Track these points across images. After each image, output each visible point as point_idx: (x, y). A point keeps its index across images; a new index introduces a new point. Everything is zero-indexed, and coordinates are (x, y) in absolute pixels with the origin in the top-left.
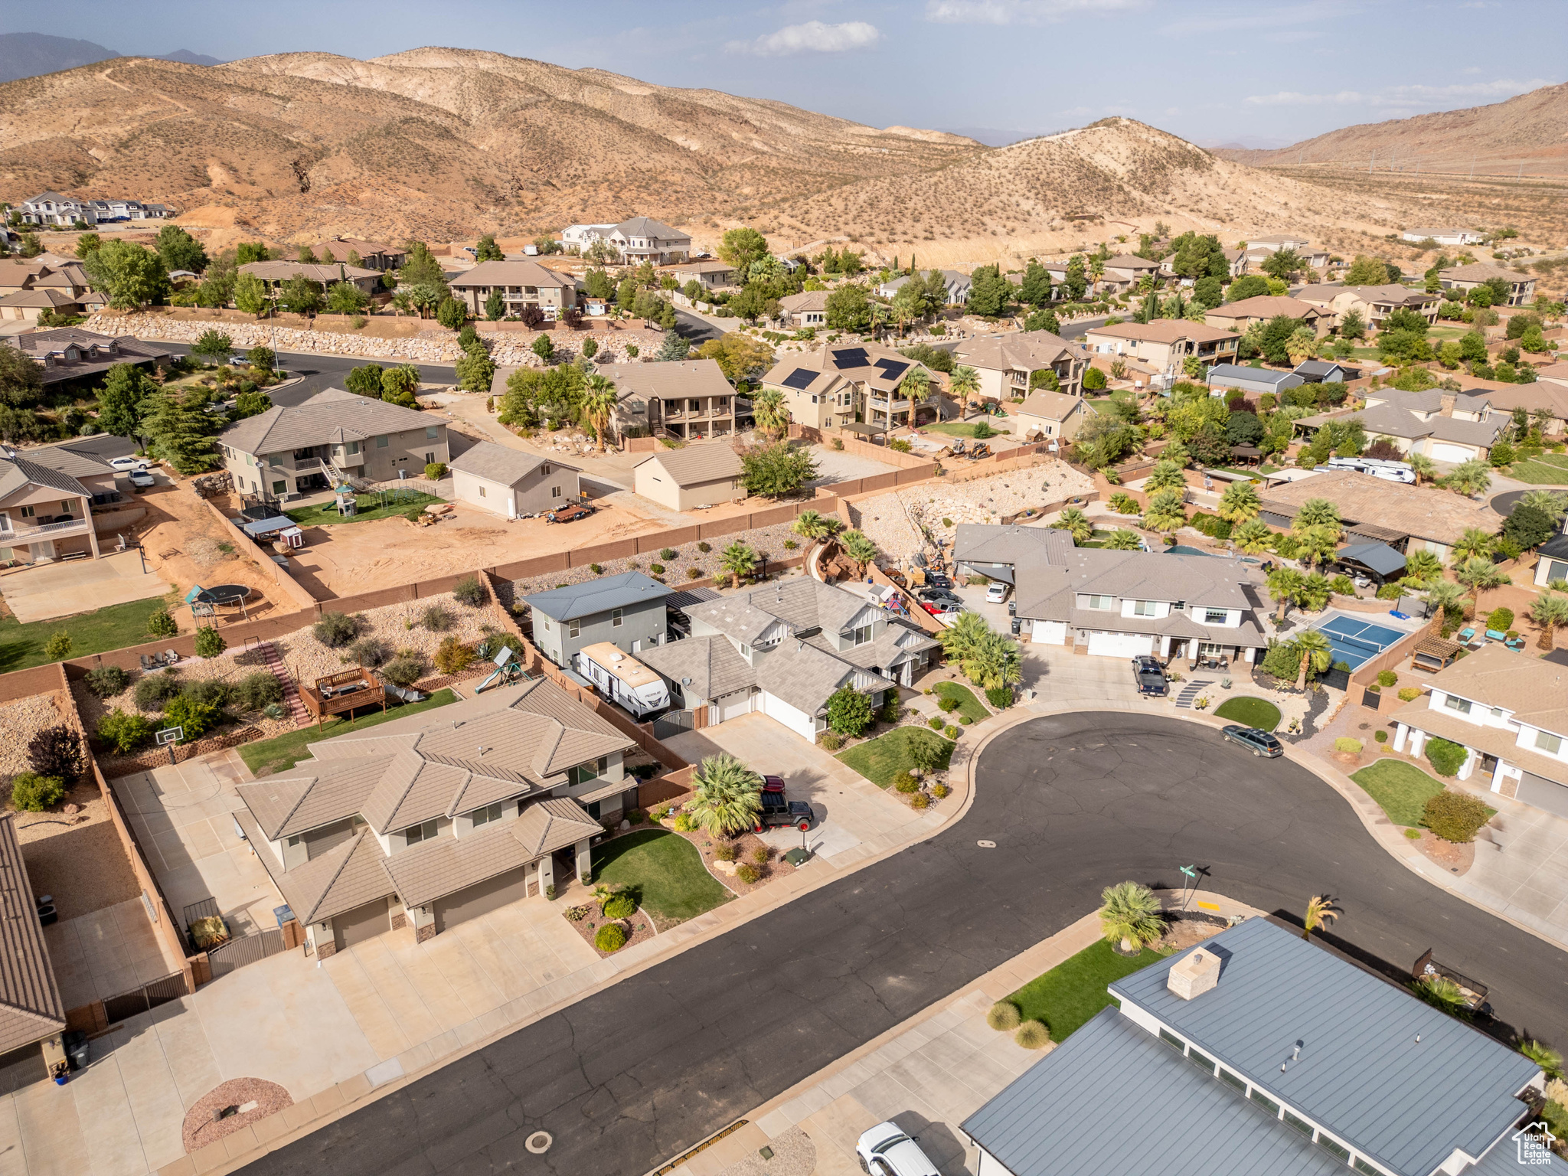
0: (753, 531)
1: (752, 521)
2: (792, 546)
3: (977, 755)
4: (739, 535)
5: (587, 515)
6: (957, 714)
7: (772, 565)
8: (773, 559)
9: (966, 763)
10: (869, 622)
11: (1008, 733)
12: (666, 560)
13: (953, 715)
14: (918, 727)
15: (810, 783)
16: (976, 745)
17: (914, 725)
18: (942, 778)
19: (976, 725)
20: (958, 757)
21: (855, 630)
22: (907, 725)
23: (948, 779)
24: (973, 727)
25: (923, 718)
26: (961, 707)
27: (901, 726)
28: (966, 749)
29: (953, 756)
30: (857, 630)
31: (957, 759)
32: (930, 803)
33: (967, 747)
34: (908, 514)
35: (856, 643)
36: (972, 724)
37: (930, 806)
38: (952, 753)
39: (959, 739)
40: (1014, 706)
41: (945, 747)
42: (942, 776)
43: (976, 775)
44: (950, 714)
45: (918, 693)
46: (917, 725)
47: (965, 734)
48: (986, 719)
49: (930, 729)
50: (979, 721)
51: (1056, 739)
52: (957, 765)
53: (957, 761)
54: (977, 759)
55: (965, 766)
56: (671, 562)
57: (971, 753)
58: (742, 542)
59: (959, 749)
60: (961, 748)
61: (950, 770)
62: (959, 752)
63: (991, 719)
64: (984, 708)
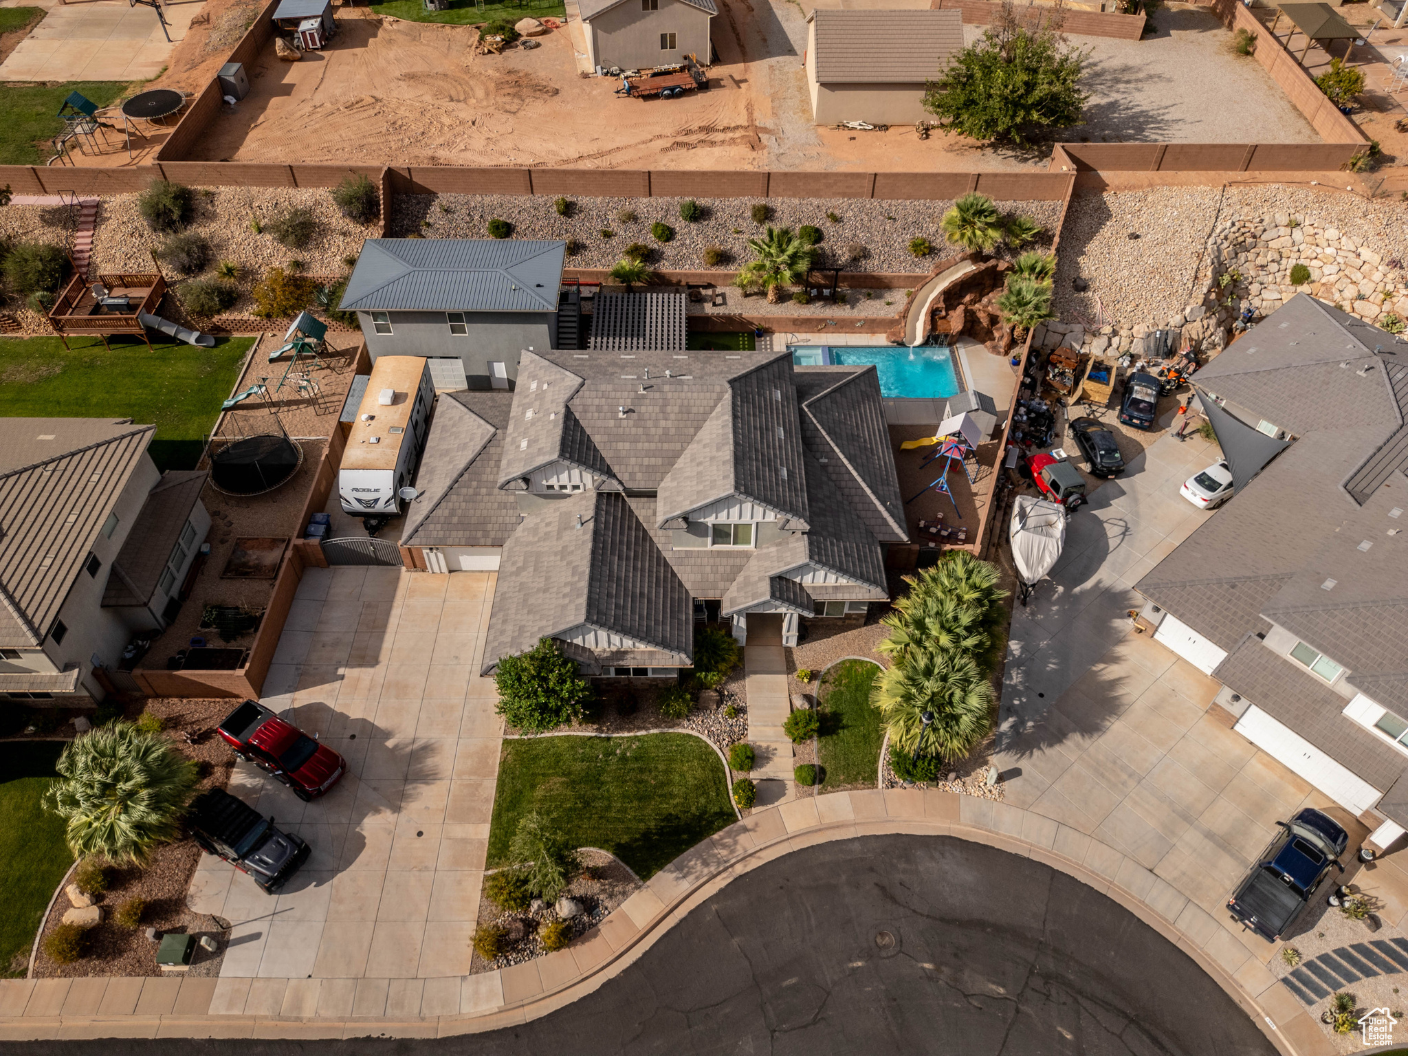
0: (869, 203)
1: (875, 184)
2: (926, 249)
3: (740, 869)
4: (838, 204)
5: (685, 93)
6: (812, 752)
7: (861, 277)
8: (872, 266)
9: (697, 878)
10: (746, 519)
11: (857, 846)
12: (686, 219)
13: (800, 749)
14: (707, 746)
15: (406, 780)
16: (762, 847)
17: (704, 738)
18: (611, 896)
19: (820, 793)
20: (699, 856)
21: (710, 525)
22: (691, 732)
23: (619, 905)
24: (811, 795)
25: (736, 730)
26: (835, 737)
27: (680, 730)
28: (736, 843)
29: (692, 849)
30: (714, 525)
31: (691, 861)
32: (514, 949)
33: (742, 838)
34: (1211, 241)
35: (714, 543)
36: (817, 787)
37: (506, 957)
38: (700, 840)
39: (754, 810)
40: (940, 784)
41: (700, 818)
42: (616, 889)
43: (681, 921)
44: (795, 746)
45: (790, 667)
46: (710, 742)
47: (776, 804)
48: (856, 788)
49: (724, 761)
50: (836, 787)
51: (928, 916)
52: (674, 875)
53: (686, 866)
54: (730, 880)
55: (686, 886)
56: (693, 226)
57: (733, 861)
58: (836, 219)
59: (722, 838)
60: (729, 834)
61: (648, 883)
62: (714, 844)
63: (863, 794)
64: (876, 761)
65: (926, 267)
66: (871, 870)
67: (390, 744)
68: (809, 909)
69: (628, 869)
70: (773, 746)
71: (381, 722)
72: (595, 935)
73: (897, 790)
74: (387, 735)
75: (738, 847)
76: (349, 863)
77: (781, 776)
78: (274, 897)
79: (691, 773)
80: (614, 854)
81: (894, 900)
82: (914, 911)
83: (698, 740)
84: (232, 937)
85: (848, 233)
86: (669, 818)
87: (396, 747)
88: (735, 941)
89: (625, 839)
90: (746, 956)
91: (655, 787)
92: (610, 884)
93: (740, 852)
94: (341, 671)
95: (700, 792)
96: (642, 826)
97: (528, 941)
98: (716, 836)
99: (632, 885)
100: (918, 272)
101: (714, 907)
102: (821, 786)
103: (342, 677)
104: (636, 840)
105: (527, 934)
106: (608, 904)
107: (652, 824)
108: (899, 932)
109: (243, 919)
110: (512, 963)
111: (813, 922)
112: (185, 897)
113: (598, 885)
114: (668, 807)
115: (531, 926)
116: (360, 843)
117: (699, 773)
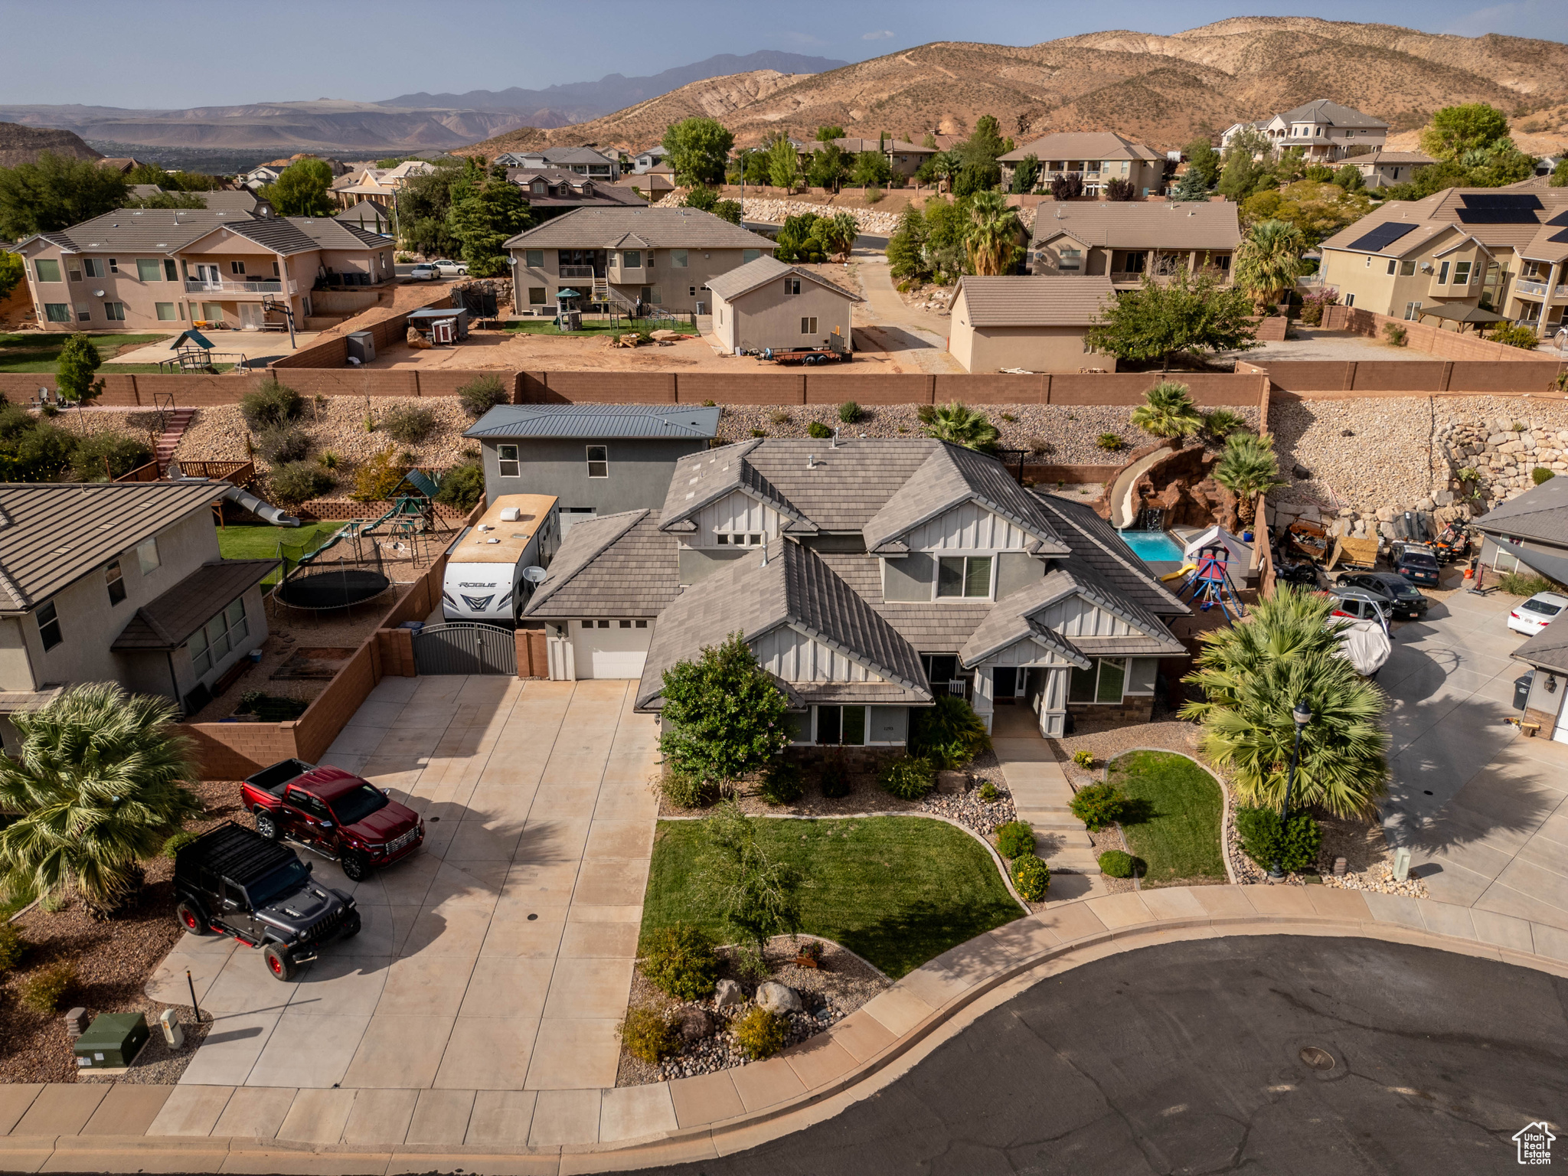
0: (1045, 406)
1: (1051, 384)
2: (1115, 445)
5: (833, 362)
6: (1117, 839)
7: (1048, 468)
8: (1060, 459)
9: (979, 978)
10: (984, 550)
11: (1221, 946)
12: (844, 421)
13: (1100, 837)
14: (961, 832)
15: (512, 860)
16: (1074, 944)
17: (954, 822)
18: (844, 993)
19: (1144, 888)
20: (976, 953)
21: (936, 558)
22: (933, 816)
23: (858, 1006)
24: (1131, 889)
25: (1000, 815)
26: (1148, 826)
27: (917, 814)
28: (1029, 939)
29: (962, 946)
30: (941, 559)
31: (963, 958)
32: (689, 1052)
33: (1037, 934)
34: (1435, 439)
35: (939, 594)
36: (1136, 882)
37: (678, 1063)
38: (974, 935)
39: (1048, 905)
40: (1325, 879)
41: (967, 908)
42: (851, 985)
43: (965, 1030)
44: (1092, 834)
45: (1060, 756)
46: (964, 827)
47: (1080, 898)
48: (1197, 883)
49: (990, 849)
50: (1166, 881)
51: (1375, 1029)
52: (941, 973)
53: (957, 964)
54: (1030, 984)
55: (963, 987)
56: (852, 427)
57: (1031, 959)
58: (1012, 420)
59: (1006, 934)
60: (1017, 930)
61: (900, 982)
62: (996, 940)
63: (1211, 890)
64: (1217, 851)
65: (1120, 460)
66: (1257, 973)
67: (490, 826)
68: (1174, 1018)
69: (865, 962)
70: (1058, 833)
71: (477, 806)
72: (826, 1041)
73: (1259, 887)
74: (485, 817)
75: (1034, 944)
76: (418, 948)
77: (1078, 866)
78: (293, 985)
79: (945, 860)
80: (841, 943)
81: (1311, 1010)
82: (1350, 1023)
83: (944, 825)
84: (210, 1033)
85: (1026, 431)
86: (919, 905)
87: (497, 830)
88: (1063, 1056)
89: (856, 926)
90: (1087, 1075)
91: (892, 870)
92: (840, 978)
93: (1038, 951)
94: (422, 761)
95: (963, 878)
96: (880, 913)
97: (714, 1043)
98: (996, 932)
99: (875, 983)
100: (1111, 464)
101: (1015, 1014)
102: (1142, 880)
103: (425, 766)
104: (873, 929)
105: (710, 1033)
106: (839, 1002)
107: (896, 911)
108: (1336, 1048)
109: (234, 1010)
110: (688, 1072)
111: (1186, 1033)
112: (144, 983)
113: (822, 978)
114: (913, 894)
115: (717, 1023)
116: (438, 926)
117: (956, 859)
